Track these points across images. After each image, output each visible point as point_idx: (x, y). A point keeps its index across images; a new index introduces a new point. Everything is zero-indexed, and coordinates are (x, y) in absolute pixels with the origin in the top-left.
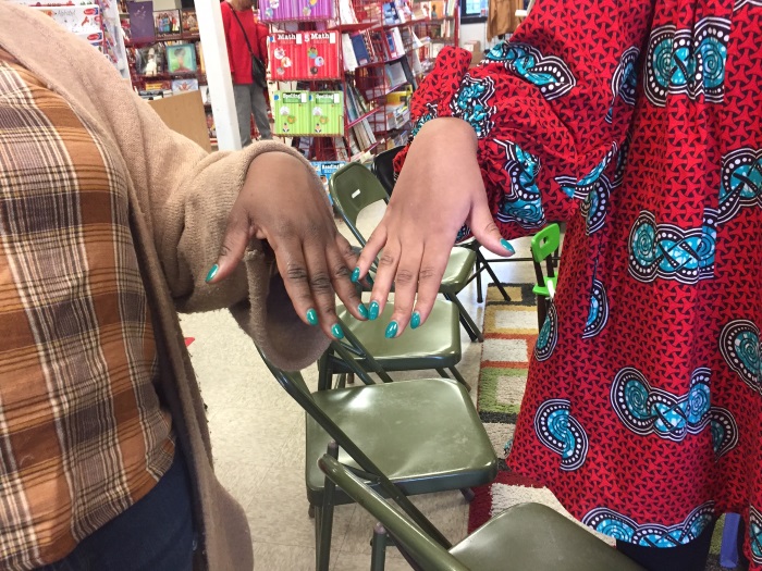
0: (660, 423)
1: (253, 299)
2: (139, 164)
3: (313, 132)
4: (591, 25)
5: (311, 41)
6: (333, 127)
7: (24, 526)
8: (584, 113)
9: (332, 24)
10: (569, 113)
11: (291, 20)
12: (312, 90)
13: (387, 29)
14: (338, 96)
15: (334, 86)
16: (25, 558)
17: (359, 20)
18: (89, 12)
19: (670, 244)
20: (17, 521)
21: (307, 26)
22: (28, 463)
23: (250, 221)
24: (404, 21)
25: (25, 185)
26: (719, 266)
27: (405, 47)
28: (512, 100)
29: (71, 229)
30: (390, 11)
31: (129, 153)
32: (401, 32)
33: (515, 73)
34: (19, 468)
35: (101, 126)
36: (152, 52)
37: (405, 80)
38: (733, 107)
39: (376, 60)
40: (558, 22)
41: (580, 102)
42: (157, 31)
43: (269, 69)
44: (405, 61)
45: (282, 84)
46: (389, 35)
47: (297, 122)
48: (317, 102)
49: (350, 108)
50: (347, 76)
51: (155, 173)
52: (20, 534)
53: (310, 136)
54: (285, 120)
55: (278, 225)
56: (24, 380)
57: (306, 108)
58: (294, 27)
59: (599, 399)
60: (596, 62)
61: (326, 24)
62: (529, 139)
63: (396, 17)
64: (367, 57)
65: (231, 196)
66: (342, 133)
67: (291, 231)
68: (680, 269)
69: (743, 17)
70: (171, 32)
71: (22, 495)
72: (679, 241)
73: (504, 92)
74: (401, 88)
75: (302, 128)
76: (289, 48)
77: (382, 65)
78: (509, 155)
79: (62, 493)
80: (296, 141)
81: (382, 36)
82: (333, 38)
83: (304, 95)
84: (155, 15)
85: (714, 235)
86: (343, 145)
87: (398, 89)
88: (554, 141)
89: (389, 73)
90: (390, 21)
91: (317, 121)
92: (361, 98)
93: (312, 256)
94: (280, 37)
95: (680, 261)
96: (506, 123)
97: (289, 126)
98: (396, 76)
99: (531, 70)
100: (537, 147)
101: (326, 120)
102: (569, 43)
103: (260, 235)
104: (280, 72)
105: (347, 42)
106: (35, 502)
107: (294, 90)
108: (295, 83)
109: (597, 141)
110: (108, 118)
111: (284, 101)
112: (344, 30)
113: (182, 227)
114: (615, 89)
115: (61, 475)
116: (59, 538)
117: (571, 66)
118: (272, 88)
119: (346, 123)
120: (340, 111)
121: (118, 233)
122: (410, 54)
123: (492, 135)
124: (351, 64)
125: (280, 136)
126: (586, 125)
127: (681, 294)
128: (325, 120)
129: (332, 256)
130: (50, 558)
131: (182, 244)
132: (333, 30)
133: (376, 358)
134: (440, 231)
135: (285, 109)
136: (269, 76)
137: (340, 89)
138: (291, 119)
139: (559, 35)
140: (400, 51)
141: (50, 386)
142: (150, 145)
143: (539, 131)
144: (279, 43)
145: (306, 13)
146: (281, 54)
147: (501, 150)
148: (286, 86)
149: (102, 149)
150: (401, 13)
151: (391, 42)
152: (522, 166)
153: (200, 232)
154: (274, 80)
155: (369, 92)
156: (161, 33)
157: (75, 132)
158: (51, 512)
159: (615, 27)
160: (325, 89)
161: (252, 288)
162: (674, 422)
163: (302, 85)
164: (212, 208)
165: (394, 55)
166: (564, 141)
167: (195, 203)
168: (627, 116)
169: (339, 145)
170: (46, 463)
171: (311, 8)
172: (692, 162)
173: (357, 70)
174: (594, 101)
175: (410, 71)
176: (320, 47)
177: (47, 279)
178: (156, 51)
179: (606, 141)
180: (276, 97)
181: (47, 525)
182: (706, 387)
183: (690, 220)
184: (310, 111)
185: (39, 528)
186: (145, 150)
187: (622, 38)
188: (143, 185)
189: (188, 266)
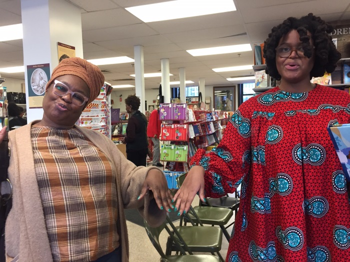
0: (259, 257)
1: (145, 206)
2: (119, 169)
3: (175, 160)
4: (236, 145)
5: (177, 127)
6: (183, 158)
7: (88, 251)
8: (235, 166)
9: (185, 122)
10: (232, 166)
11: (171, 120)
12: (176, 144)
13: (208, 123)
14: (186, 148)
15: (185, 143)
16: (87, 259)
17: (197, 120)
18: (103, 118)
19: (256, 202)
20: (87, 249)
21: (176, 122)
22: (91, 236)
23: (148, 186)
24: (215, 120)
25: (95, 174)
26: (272, 210)
27: (215, 129)
28: (214, 162)
29: (103, 184)
30: (209, 116)
31: (117, 166)
32: (214, 123)
33: (217, 155)
34: (89, 237)
35: (111, 160)
36: (117, 126)
37: (215, 142)
38: (268, 167)
39: (202, 134)
40: (228, 144)
41: (234, 163)
42: (120, 119)
43: (161, 135)
44: (215, 135)
45: (165, 142)
46: (209, 125)
47: (169, 156)
48: (177, 149)
49: (191, 151)
50: (190, 140)
51: (122, 171)
52: (87, 253)
53: (174, 162)
54: (165, 155)
55: (154, 187)
56: (92, 217)
57: (173, 151)
58: (172, 122)
59: (245, 251)
60: (238, 154)
61: (183, 121)
62: (218, 172)
63: (212, 118)
64: (199, 133)
65: (143, 180)
66: (187, 161)
67: (157, 188)
68: (259, 209)
69: (267, 146)
70: (125, 120)
71: (89, 243)
72: (258, 201)
73: (212, 160)
74: (213, 144)
75: (171, 158)
76: (169, 129)
77: (205, 136)
78: (213, 175)
79: (97, 245)
80: (168, 163)
81: (205, 126)
82: (185, 126)
83: (173, 147)
84: (120, 113)
85: (270, 201)
86: (187, 166)
87: (211, 145)
88: (225, 172)
89: (208, 139)
90: (209, 120)
91: (177, 156)
92: (196, 148)
93: (162, 194)
94: (166, 126)
95: (259, 207)
96: (212, 167)
97: (166, 157)
98: (211, 140)
99: (221, 155)
100: (221, 174)
101: (181, 155)
102: (231, 149)
103: (150, 189)
104: (165, 138)
105: (191, 128)
106: (92, 245)
107: (169, 144)
108: (170, 142)
109: (241, 173)
110: (112, 157)
111: (165, 148)
112: (189, 123)
113: (129, 185)
114: (243, 161)
115: (97, 240)
116: (95, 255)
117: (232, 154)
118: (161, 143)
119: (188, 157)
120: (186, 153)
121: (113, 185)
122: (217, 132)
123: (209, 170)
124: (192, 136)
125: (162, 161)
126: (236, 169)
127: (260, 217)
128: (179, 156)
129: (167, 194)
130: (93, 260)
131: (128, 190)
132: (186, 124)
133: (188, 246)
134: (193, 191)
135: (165, 151)
136: (160, 138)
137: (187, 144)
138: (167, 155)
139: (228, 147)
140: (213, 130)
141: (97, 219)
142: (122, 164)
143: (221, 170)
144: (165, 127)
145: (176, 118)
146: (165, 131)
147: (211, 174)
148: (166, 143)
149: (111, 166)
150: (214, 117)
151: (209, 127)
152: (216, 178)
153: (134, 188)
154: (162, 140)
155: (199, 146)
156: (122, 120)
157: (106, 162)
158: (94, 249)
159: (241, 146)
160: (181, 144)
161: (145, 203)
162: (263, 257)
163: (172, 143)
164: (138, 181)
165: (210, 132)
166: (228, 173)
167: (133, 180)
168: (248, 167)
169: (185, 166)
170: (94, 237)
171: (178, 116)
172: (259, 180)
173: (194, 137)
174: (238, 163)
175: (217, 138)
176: (180, 129)
177: (98, 195)
178: (119, 126)
179: (243, 173)
180: (162, 146)
181: (93, 252)
182: (274, 248)
183: (260, 195)
184: (175, 152)
185: (91, 252)
186: (121, 165)
187: (244, 148)
188: (119, 174)
189: (129, 196)
